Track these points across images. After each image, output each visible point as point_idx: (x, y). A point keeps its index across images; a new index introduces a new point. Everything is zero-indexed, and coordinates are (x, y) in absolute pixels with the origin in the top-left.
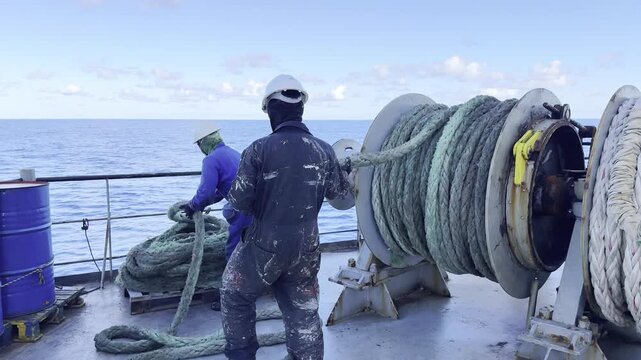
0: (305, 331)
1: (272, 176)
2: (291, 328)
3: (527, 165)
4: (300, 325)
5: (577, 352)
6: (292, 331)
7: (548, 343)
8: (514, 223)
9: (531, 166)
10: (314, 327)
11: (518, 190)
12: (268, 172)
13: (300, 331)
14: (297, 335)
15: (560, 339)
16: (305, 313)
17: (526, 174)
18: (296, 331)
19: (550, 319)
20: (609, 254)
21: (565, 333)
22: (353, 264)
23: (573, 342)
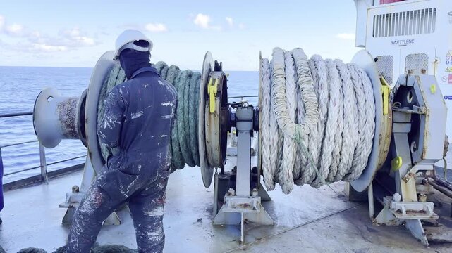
0: (154, 234)
1: (139, 115)
2: (142, 232)
3: (216, 99)
4: (150, 229)
5: (258, 211)
6: (143, 234)
7: (241, 210)
8: (210, 139)
9: (218, 101)
10: (160, 230)
11: (212, 116)
12: (135, 112)
13: (149, 234)
14: (146, 237)
15: (246, 206)
16: (153, 219)
17: (216, 105)
18: (146, 234)
19: (235, 195)
20: (272, 148)
21: (248, 201)
22: (77, 190)
23: (255, 205)
